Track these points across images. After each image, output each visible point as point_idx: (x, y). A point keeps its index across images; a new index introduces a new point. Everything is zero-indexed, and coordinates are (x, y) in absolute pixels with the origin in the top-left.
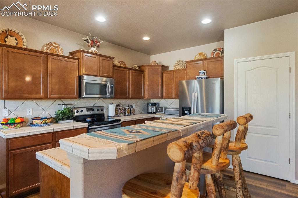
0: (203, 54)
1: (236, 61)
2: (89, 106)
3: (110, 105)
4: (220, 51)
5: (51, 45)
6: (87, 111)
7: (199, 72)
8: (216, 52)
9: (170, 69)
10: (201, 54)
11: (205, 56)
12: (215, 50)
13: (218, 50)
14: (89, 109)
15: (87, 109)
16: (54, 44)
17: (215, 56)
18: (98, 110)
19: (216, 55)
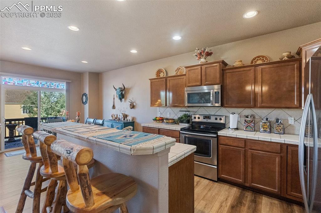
2: (209, 114)
5: (179, 69)
6: (204, 118)
14: (206, 117)
15: (204, 117)
16: (180, 68)
18: (216, 119)
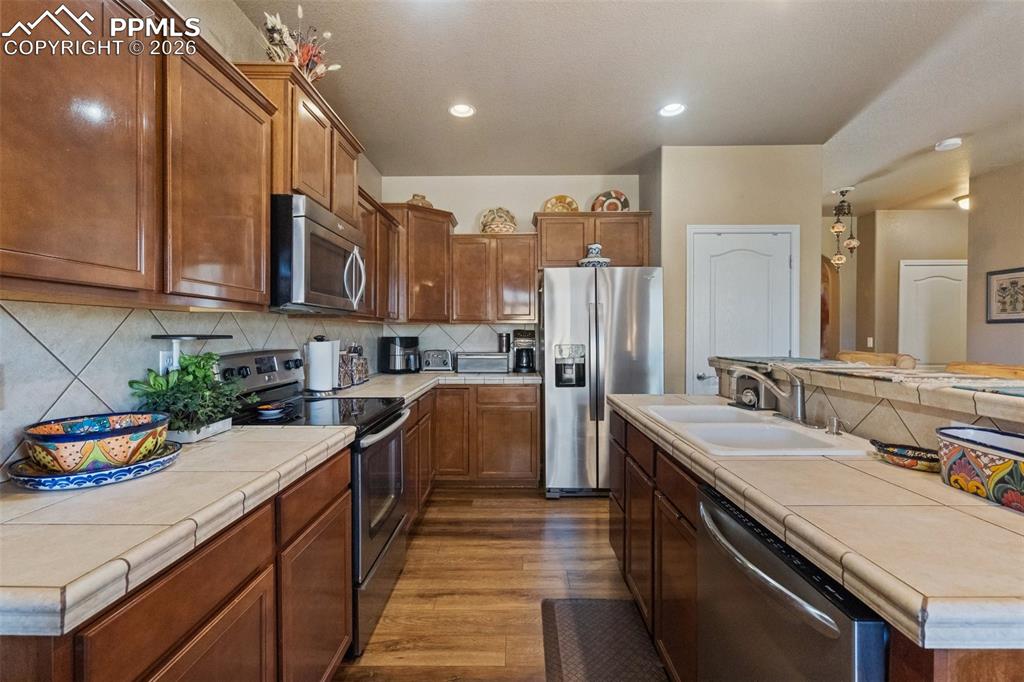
0: (568, 200)
1: (691, 229)
3: (314, 345)
4: (619, 200)
7: (590, 247)
8: (608, 201)
9: (457, 230)
10: (561, 199)
11: (574, 206)
12: (608, 195)
13: (614, 195)
14: (260, 361)
15: (256, 361)
17: (605, 210)
19: (608, 208)
